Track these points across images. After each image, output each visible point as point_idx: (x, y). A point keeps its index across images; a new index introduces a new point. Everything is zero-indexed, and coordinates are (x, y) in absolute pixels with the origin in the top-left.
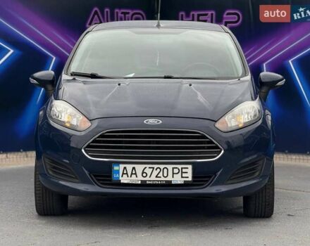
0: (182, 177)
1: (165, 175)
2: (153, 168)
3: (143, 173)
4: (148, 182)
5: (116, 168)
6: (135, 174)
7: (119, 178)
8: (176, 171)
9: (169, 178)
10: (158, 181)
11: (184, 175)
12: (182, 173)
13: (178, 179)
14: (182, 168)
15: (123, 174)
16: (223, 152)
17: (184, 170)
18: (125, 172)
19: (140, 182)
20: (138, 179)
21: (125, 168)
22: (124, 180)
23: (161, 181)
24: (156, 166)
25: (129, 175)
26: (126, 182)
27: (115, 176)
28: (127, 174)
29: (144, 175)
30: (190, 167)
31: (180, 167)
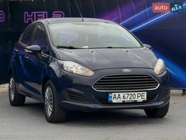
0: (142, 98)
1: (134, 98)
2: (128, 94)
3: (123, 97)
4: (126, 102)
5: (110, 95)
6: (120, 98)
7: (112, 100)
8: (139, 95)
9: (136, 99)
10: (131, 101)
11: (143, 97)
12: (142, 96)
13: (140, 100)
14: (142, 94)
15: (114, 98)
16: (159, 85)
17: (143, 95)
18: (115, 97)
19: (122, 102)
21: (115, 95)
22: (114, 101)
23: (132, 101)
24: (130, 93)
25: (117, 98)
26: (115, 102)
27: (110, 99)
28: (116, 98)
29: (124, 98)
30: (146, 93)
31: (141, 93)
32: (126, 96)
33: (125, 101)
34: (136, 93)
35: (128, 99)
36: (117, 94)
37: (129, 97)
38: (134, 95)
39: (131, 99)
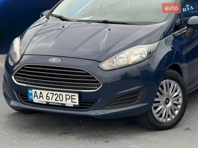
0: (72, 102)
1: (61, 100)
2: (53, 94)
3: (47, 96)
5: (30, 92)
6: (42, 97)
8: (68, 97)
10: (57, 103)
11: (73, 101)
12: (72, 99)
14: (72, 96)
15: (35, 96)
16: (101, 85)
17: (73, 97)
18: (36, 95)
20: (44, 101)
21: (36, 92)
28: (37, 96)
29: (48, 98)
31: (70, 94)
32: (50, 96)
33: (49, 102)
34: (64, 94)
35: (53, 101)
36: (38, 92)
37: (55, 97)
38: (61, 96)
39: (58, 101)
